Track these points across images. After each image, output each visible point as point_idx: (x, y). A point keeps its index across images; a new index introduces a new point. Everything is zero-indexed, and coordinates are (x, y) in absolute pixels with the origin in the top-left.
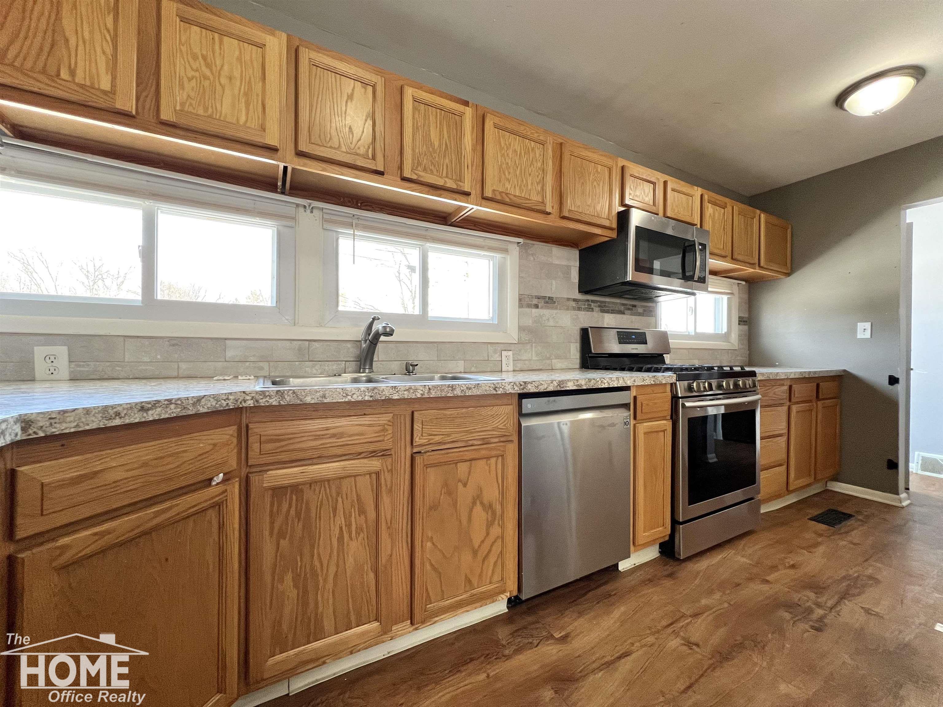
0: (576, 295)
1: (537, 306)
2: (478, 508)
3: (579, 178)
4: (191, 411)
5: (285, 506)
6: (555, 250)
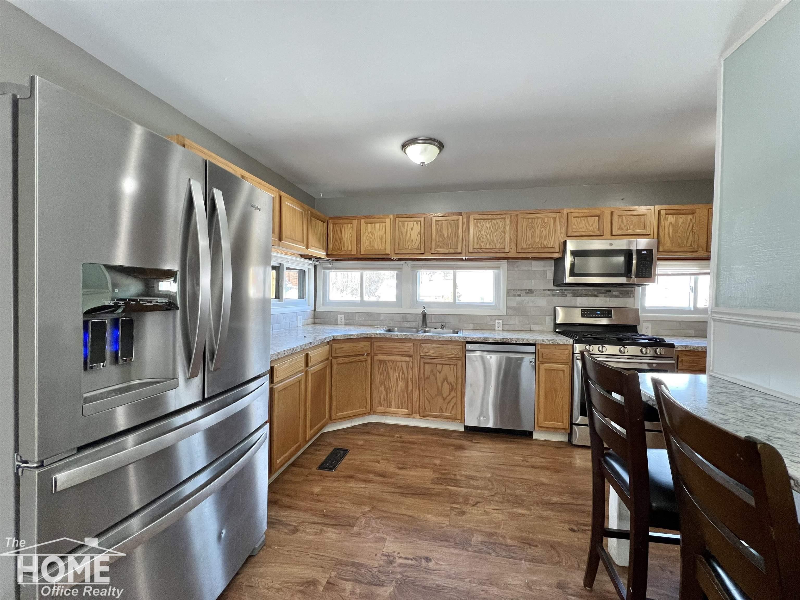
0: (551, 287)
1: (520, 295)
2: (445, 383)
3: (530, 230)
4: (359, 337)
5: (382, 366)
6: (534, 263)
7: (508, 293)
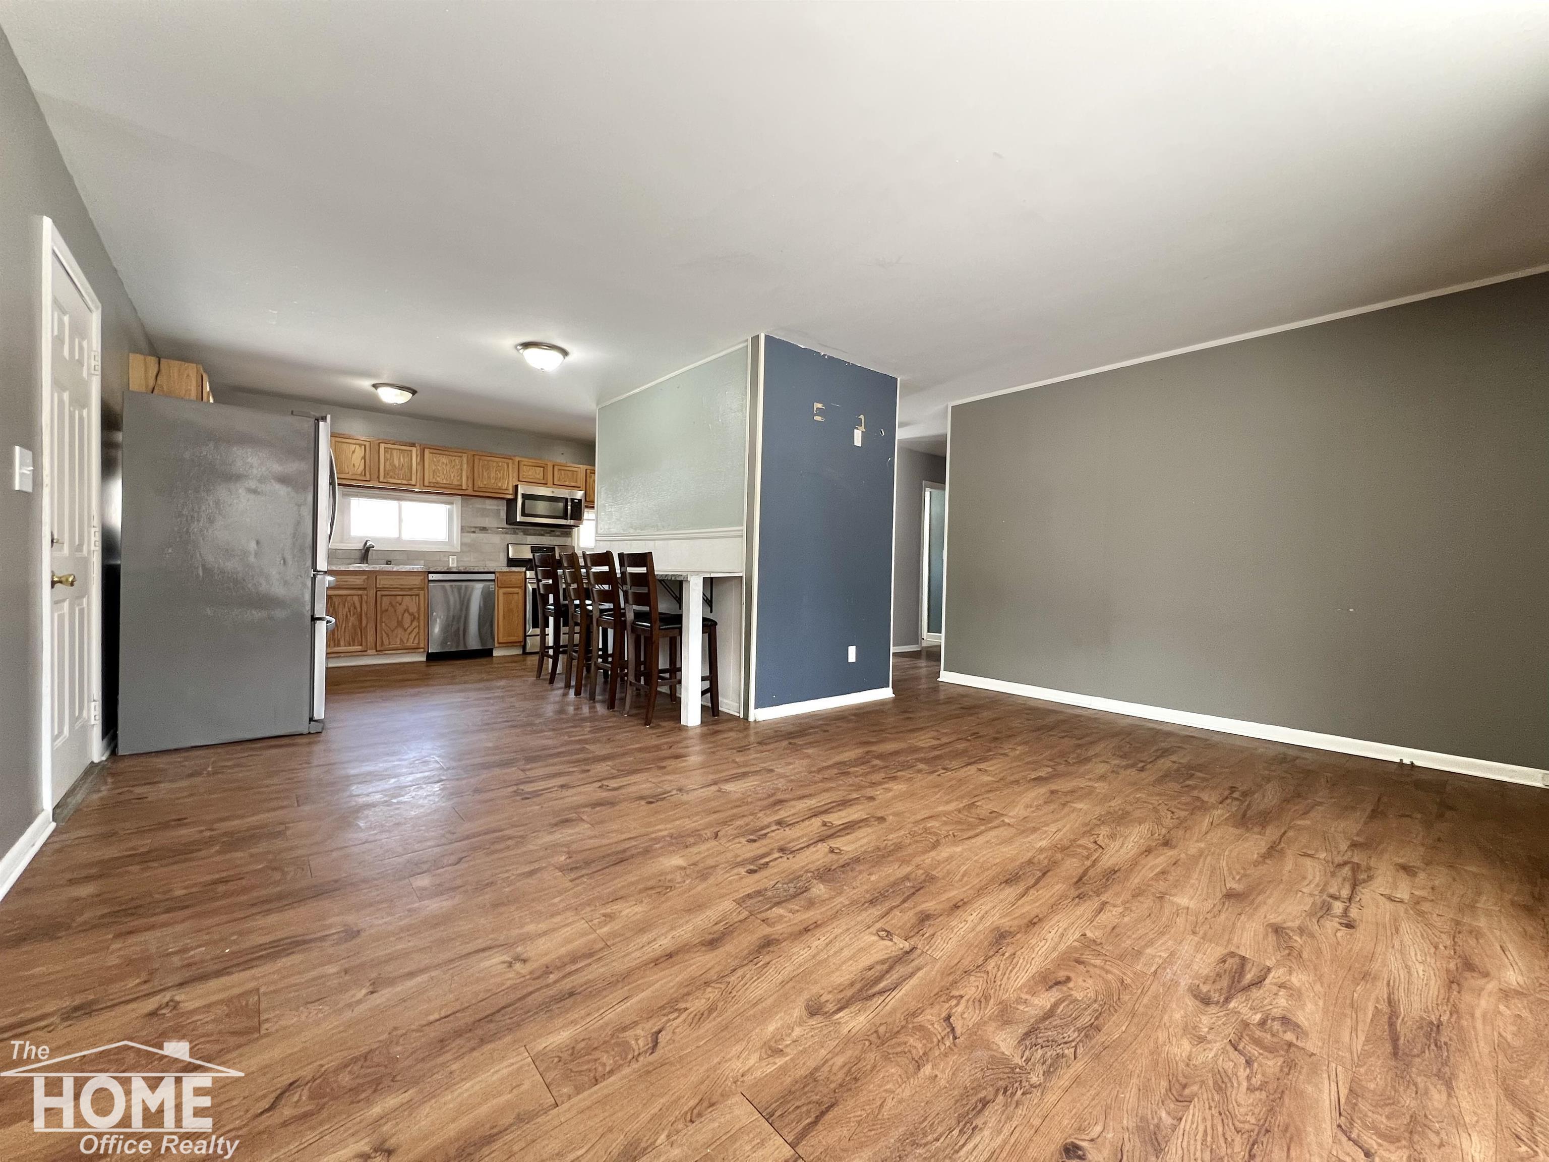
0: (504, 525)
1: (474, 532)
2: (406, 615)
3: (486, 471)
6: (488, 501)
7: (462, 529)
